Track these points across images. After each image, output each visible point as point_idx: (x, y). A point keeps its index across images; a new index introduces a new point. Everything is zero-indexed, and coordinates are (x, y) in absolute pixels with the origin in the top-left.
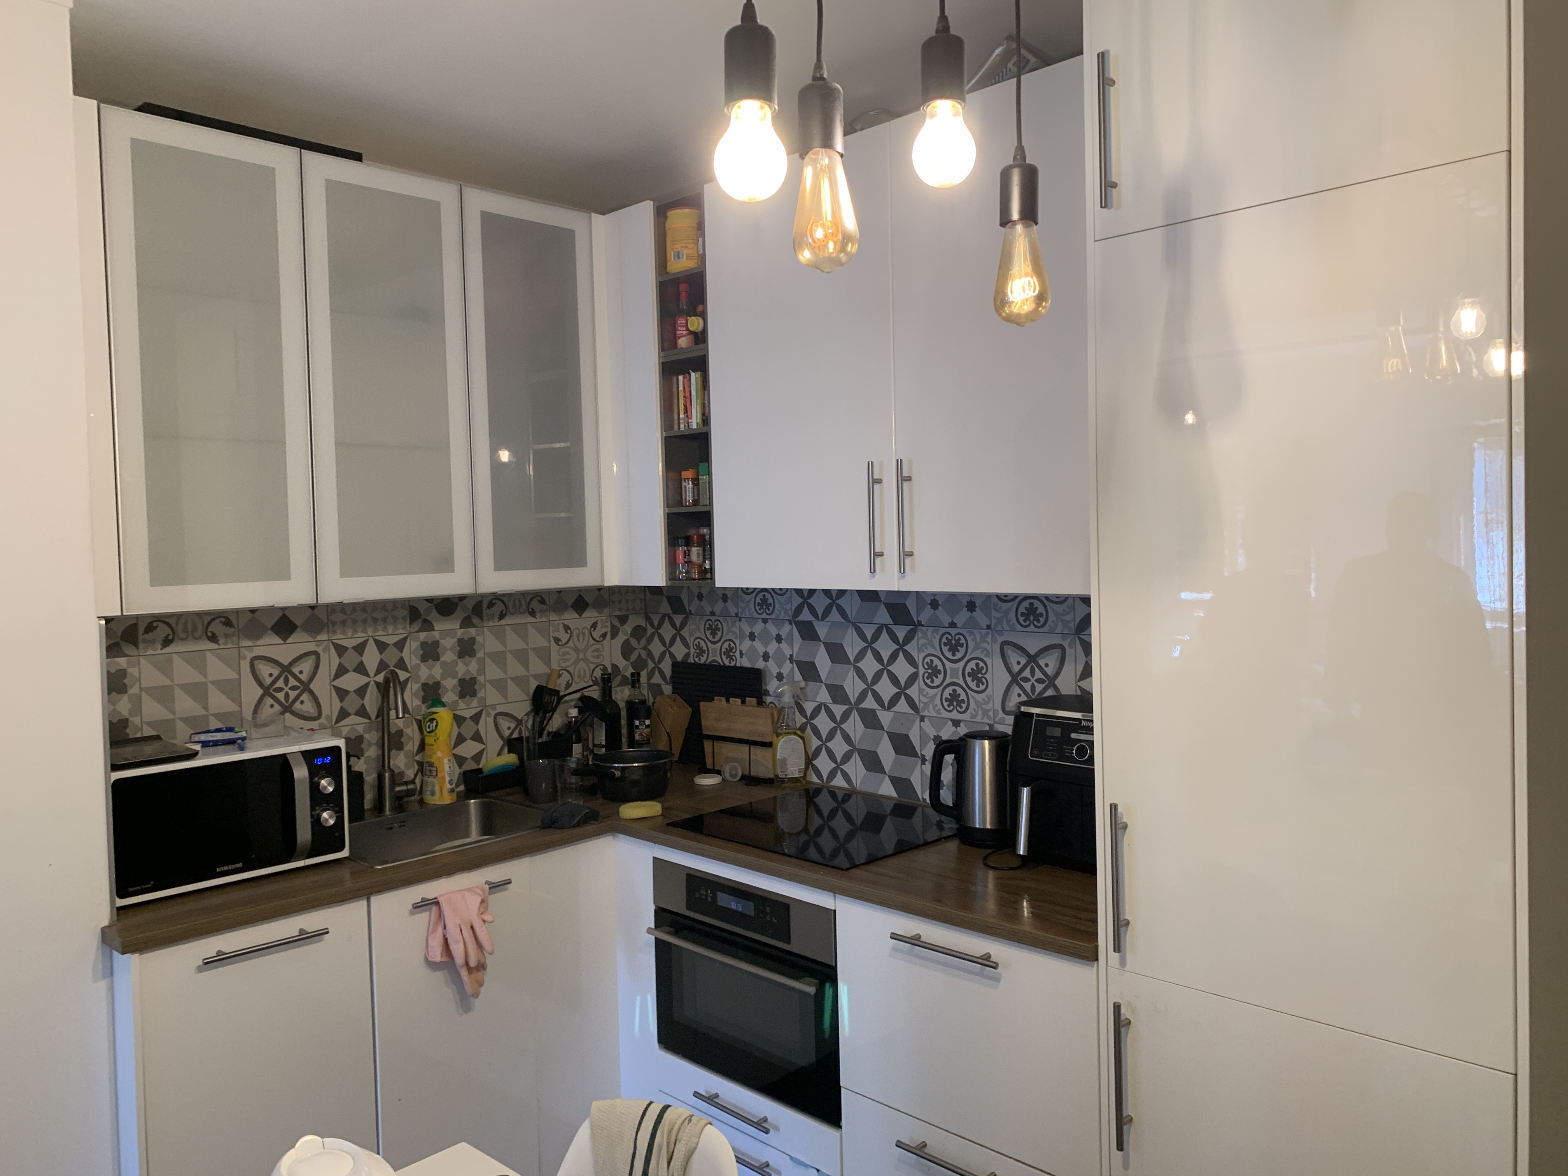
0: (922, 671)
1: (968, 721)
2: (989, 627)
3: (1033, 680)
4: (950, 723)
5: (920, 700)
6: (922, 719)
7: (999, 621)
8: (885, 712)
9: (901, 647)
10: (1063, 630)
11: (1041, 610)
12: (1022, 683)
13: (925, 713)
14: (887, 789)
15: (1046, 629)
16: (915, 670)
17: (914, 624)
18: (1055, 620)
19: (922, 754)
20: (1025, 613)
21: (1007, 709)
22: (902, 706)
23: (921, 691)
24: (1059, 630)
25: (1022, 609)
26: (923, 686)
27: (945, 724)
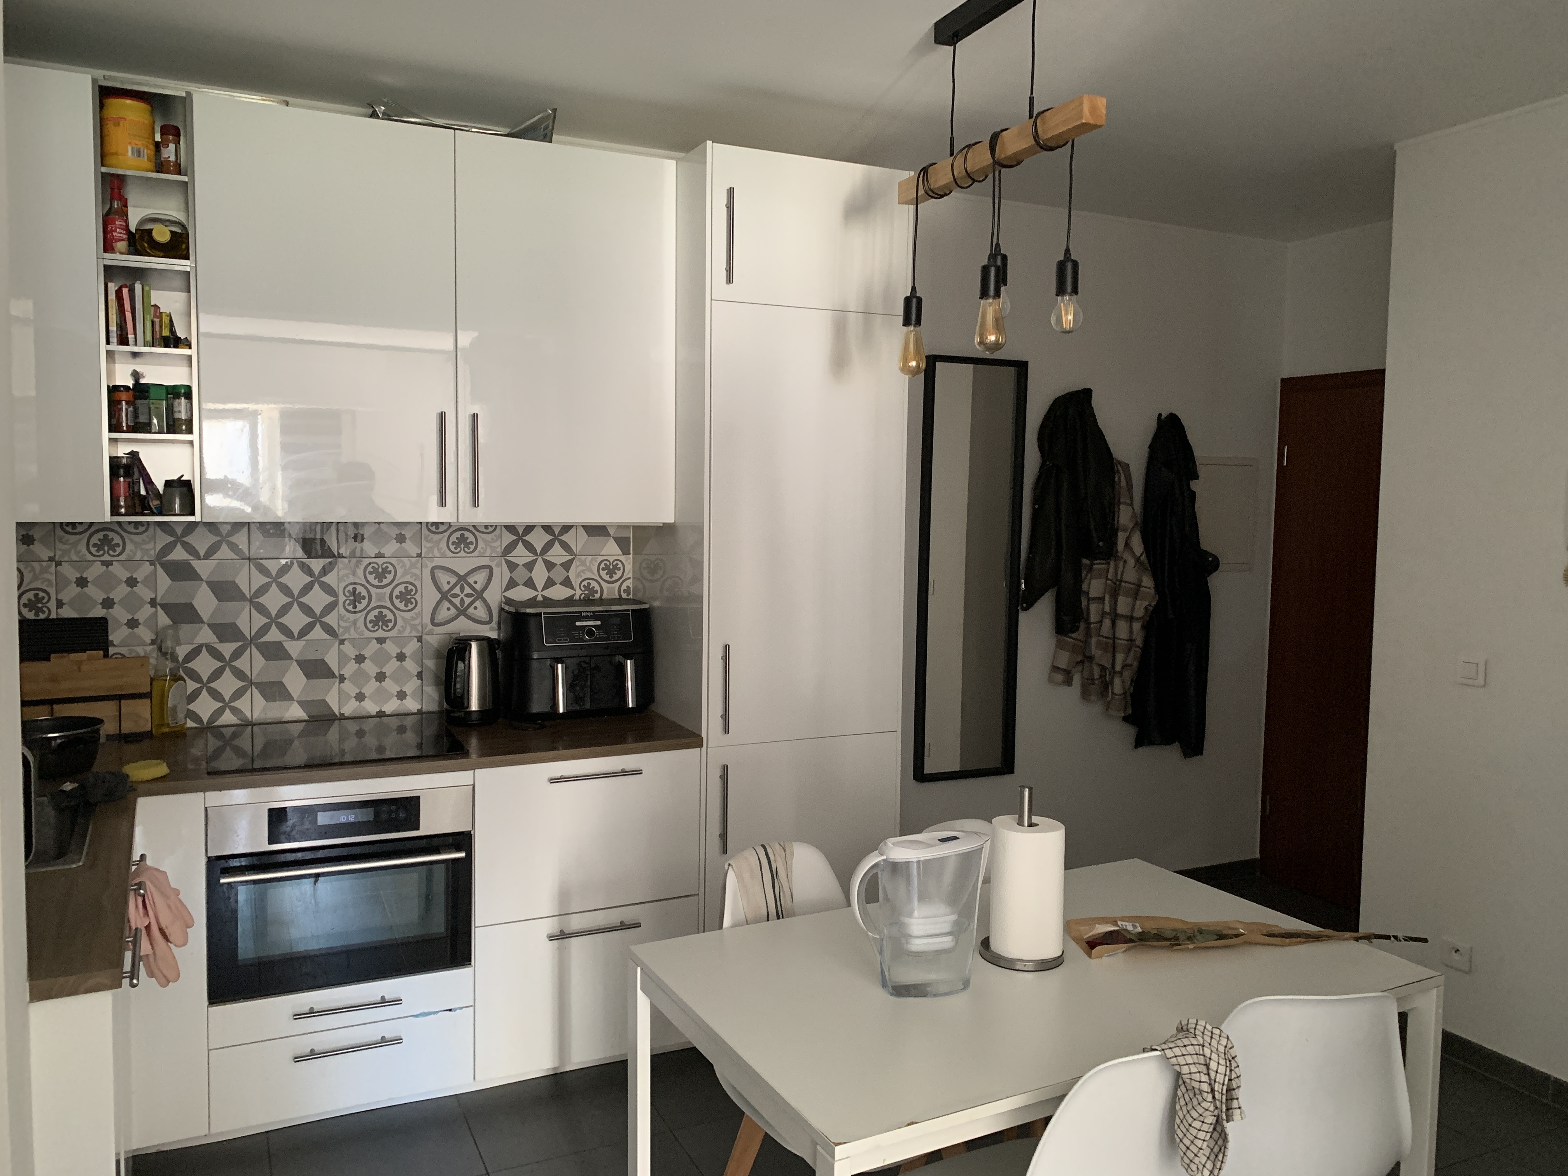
0: (342, 599)
1: (397, 637)
2: (419, 555)
3: (462, 596)
4: (375, 641)
5: (339, 625)
6: (342, 642)
7: (431, 550)
8: (295, 642)
9: (315, 580)
10: (491, 554)
11: (471, 538)
12: (451, 598)
13: (346, 636)
14: (296, 712)
15: (476, 553)
16: (333, 599)
17: (333, 556)
18: (484, 546)
19: (340, 674)
20: (455, 542)
21: (436, 621)
22: (318, 633)
23: (340, 617)
24: (487, 554)
25: (453, 538)
26: (343, 611)
27: (370, 642)
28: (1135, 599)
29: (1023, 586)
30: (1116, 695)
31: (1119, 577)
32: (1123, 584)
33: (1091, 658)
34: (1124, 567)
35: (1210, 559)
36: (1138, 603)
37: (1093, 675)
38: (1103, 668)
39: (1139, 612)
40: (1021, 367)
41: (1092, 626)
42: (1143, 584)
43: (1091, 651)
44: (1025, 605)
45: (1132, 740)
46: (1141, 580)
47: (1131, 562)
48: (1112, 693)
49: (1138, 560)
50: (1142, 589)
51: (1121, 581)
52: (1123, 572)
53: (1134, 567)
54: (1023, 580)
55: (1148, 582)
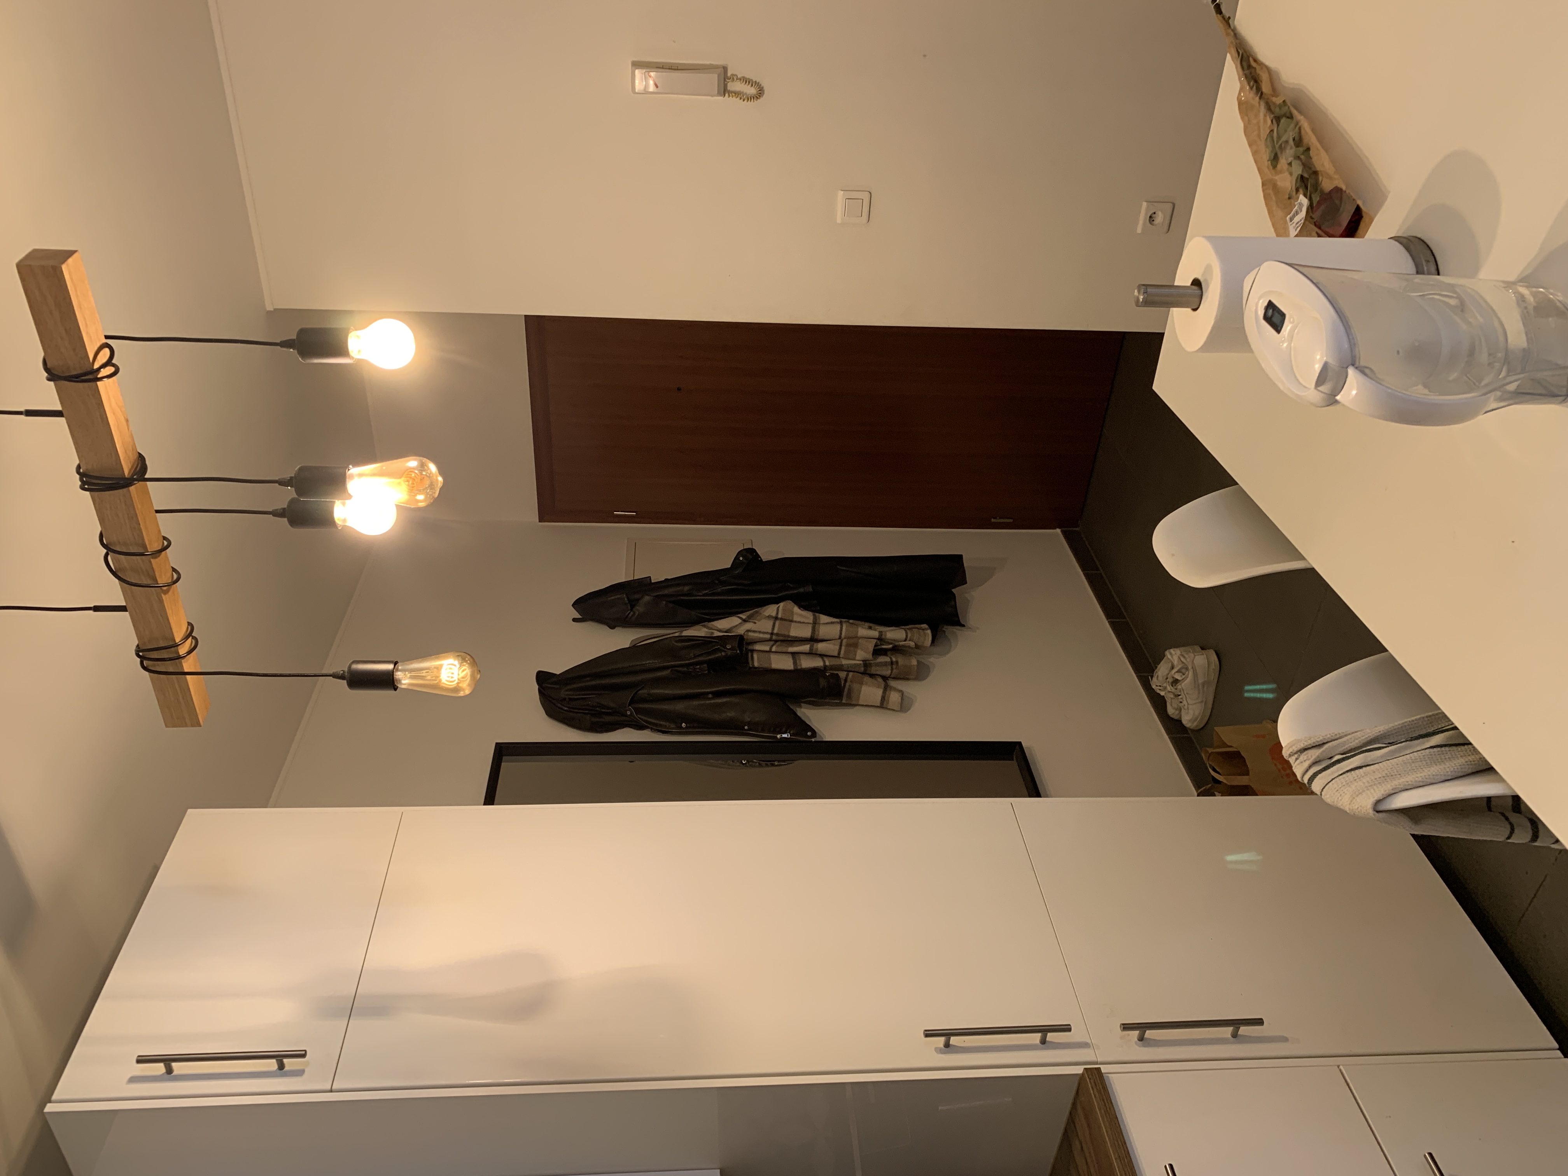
28: (792, 621)
29: (785, 736)
30: (907, 636)
31: (768, 636)
32: (775, 631)
33: (866, 664)
34: (754, 632)
35: (741, 559)
36: (796, 618)
37: (886, 662)
38: (877, 652)
39: (808, 616)
40: (503, 751)
41: (827, 663)
42: (774, 614)
43: (858, 665)
44: (809, 733)
45: (955, 629)
46: (769, 617)
47: (748, 626)
48: (905, 640)
49: (745, 621)
50: (780, 616)
51: (772, 634)
52: (760, 632)
53: (755, 623)
54: (779, 736)
55: (771, 610)
